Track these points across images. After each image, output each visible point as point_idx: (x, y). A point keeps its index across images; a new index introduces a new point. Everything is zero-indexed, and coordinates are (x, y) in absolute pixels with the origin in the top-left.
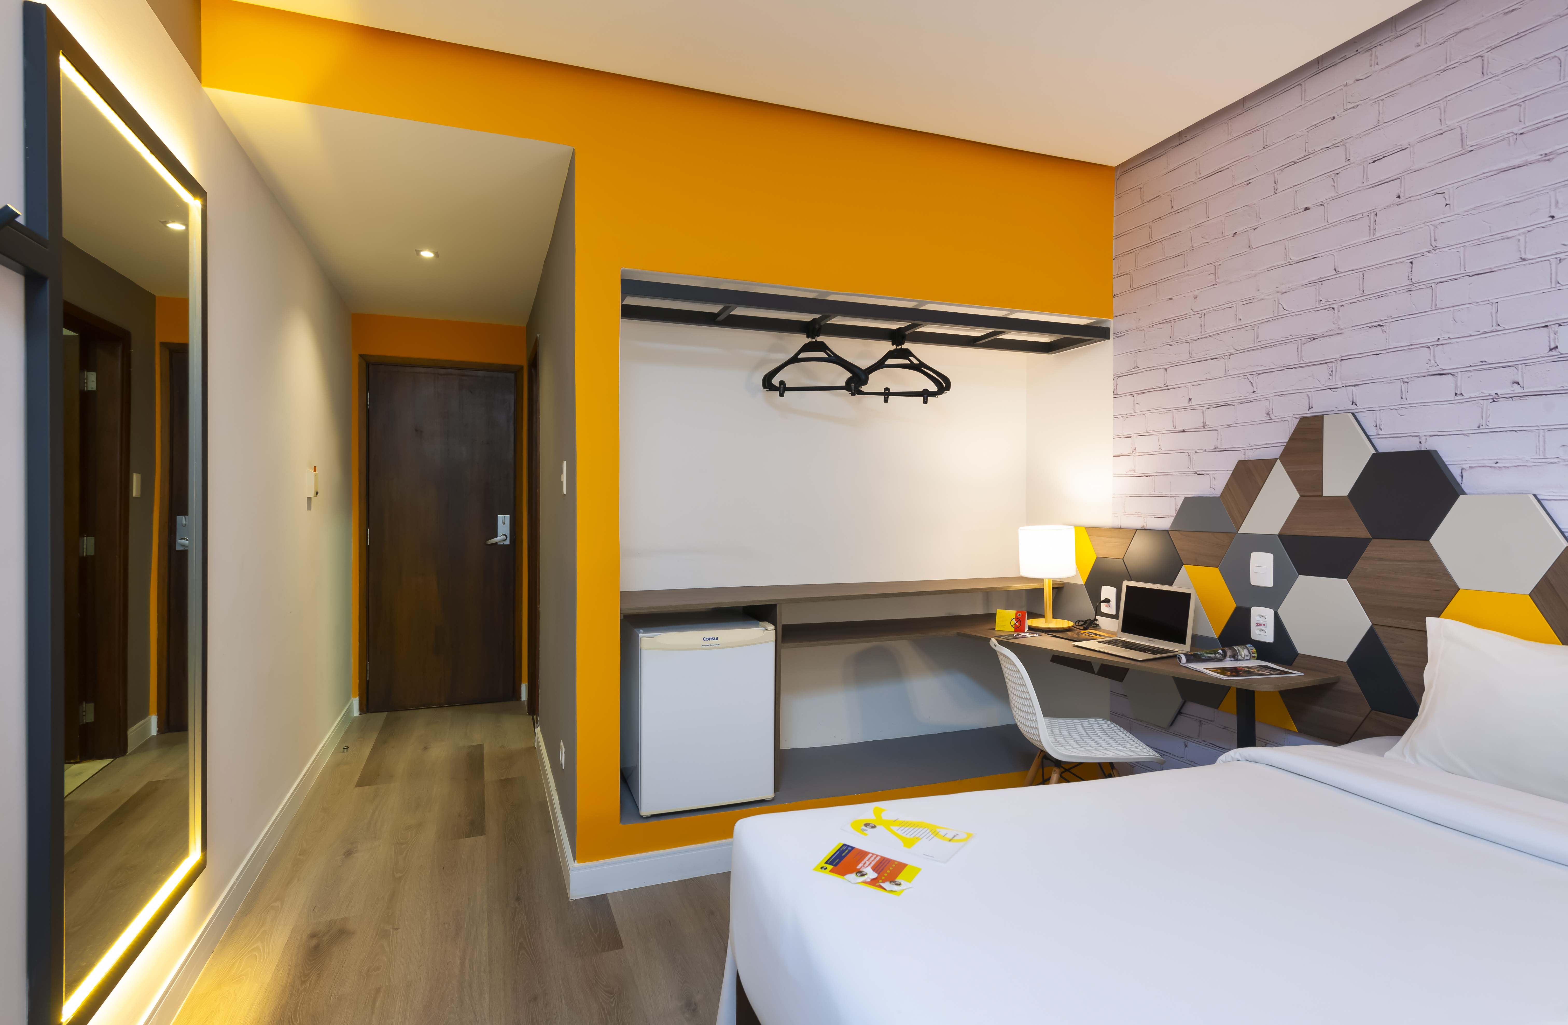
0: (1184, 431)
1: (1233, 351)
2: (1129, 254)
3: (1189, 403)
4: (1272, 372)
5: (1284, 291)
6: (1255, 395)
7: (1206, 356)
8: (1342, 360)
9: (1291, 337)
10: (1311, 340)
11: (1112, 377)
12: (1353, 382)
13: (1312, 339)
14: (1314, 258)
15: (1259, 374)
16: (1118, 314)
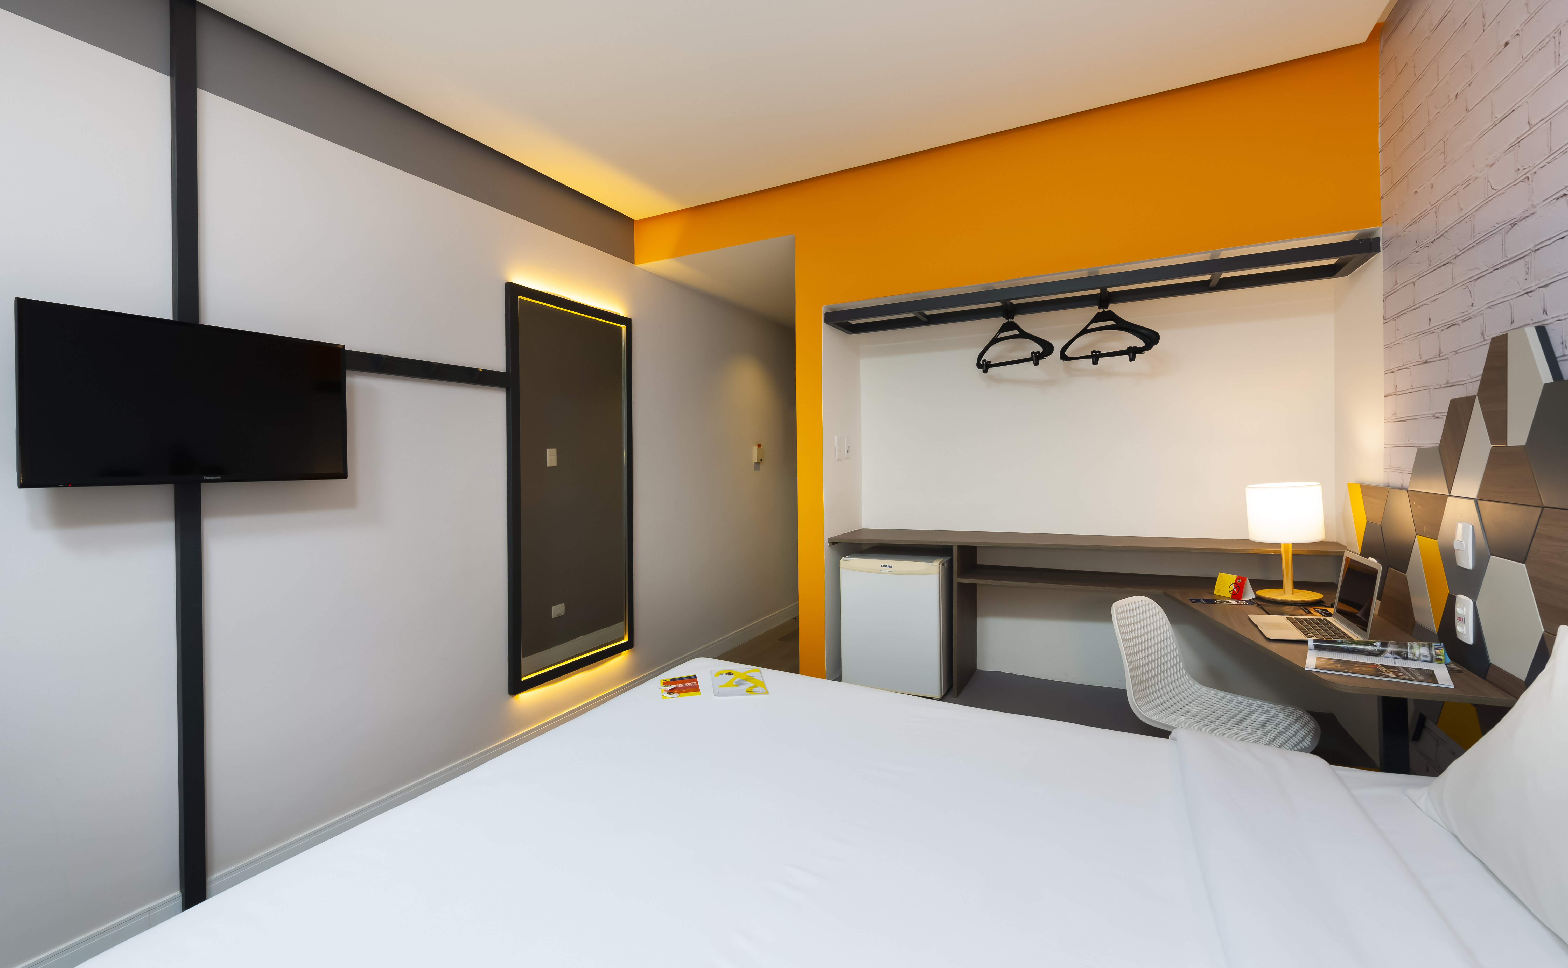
0: (1426, 362)
1: (1457, 252)
2: (1390, 142)
3: (1429, 326)
4: (1484, 276)
5: (1491, 163)
6: (1474, 308)
7: (1440, 262)
8: (1536, 250)
9: (1497, 226)
10: (1512, 227)
11: (1382, 297)
12: (1544, 281)
13: (1513, 225)
14: (1513, 110)
15: (1476, 280)
16: (1385, 220)
